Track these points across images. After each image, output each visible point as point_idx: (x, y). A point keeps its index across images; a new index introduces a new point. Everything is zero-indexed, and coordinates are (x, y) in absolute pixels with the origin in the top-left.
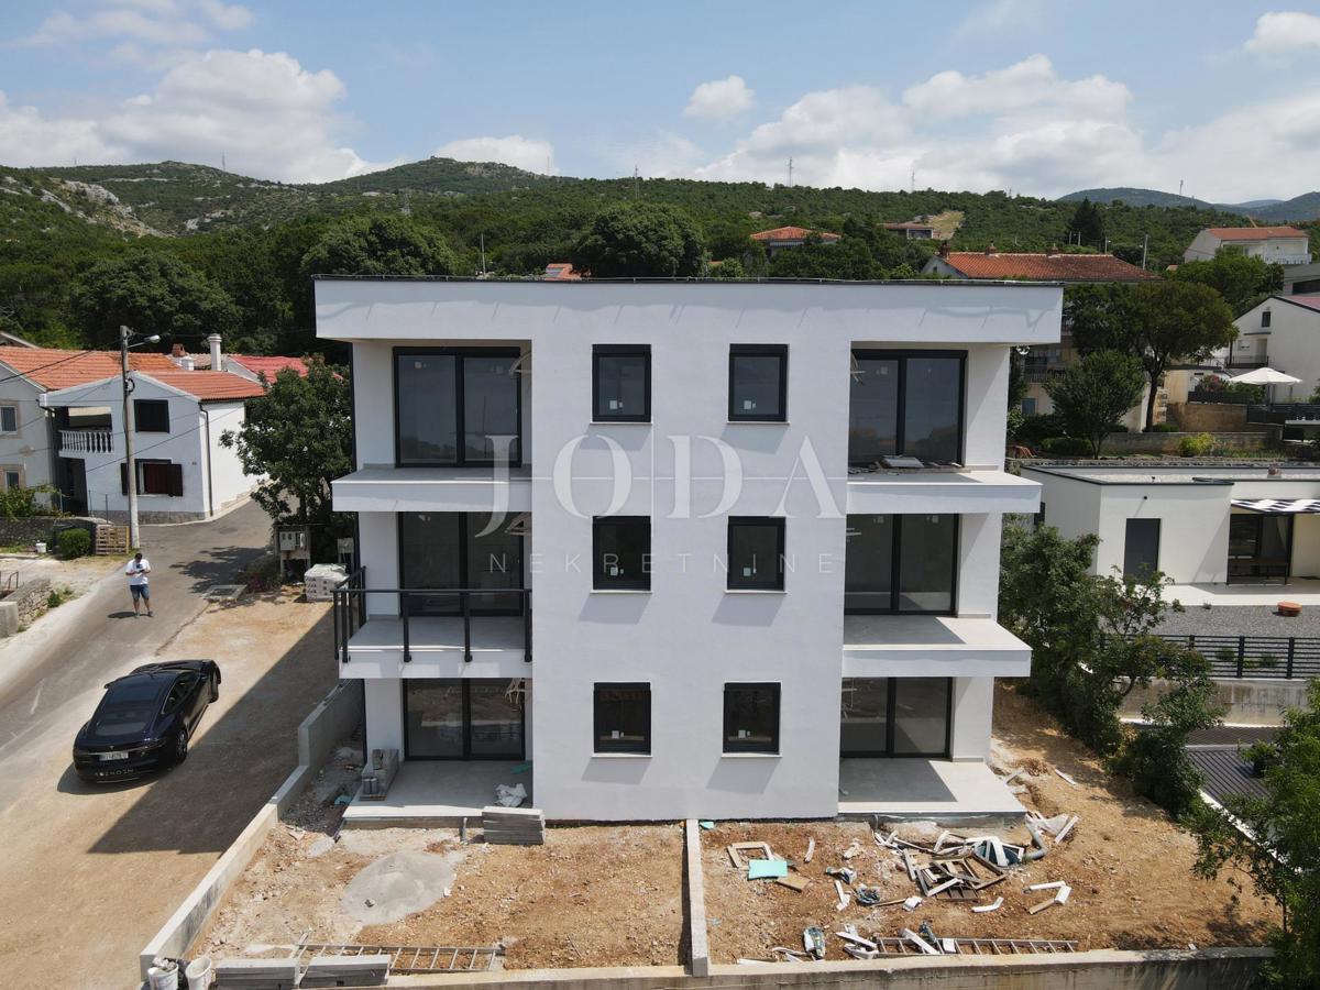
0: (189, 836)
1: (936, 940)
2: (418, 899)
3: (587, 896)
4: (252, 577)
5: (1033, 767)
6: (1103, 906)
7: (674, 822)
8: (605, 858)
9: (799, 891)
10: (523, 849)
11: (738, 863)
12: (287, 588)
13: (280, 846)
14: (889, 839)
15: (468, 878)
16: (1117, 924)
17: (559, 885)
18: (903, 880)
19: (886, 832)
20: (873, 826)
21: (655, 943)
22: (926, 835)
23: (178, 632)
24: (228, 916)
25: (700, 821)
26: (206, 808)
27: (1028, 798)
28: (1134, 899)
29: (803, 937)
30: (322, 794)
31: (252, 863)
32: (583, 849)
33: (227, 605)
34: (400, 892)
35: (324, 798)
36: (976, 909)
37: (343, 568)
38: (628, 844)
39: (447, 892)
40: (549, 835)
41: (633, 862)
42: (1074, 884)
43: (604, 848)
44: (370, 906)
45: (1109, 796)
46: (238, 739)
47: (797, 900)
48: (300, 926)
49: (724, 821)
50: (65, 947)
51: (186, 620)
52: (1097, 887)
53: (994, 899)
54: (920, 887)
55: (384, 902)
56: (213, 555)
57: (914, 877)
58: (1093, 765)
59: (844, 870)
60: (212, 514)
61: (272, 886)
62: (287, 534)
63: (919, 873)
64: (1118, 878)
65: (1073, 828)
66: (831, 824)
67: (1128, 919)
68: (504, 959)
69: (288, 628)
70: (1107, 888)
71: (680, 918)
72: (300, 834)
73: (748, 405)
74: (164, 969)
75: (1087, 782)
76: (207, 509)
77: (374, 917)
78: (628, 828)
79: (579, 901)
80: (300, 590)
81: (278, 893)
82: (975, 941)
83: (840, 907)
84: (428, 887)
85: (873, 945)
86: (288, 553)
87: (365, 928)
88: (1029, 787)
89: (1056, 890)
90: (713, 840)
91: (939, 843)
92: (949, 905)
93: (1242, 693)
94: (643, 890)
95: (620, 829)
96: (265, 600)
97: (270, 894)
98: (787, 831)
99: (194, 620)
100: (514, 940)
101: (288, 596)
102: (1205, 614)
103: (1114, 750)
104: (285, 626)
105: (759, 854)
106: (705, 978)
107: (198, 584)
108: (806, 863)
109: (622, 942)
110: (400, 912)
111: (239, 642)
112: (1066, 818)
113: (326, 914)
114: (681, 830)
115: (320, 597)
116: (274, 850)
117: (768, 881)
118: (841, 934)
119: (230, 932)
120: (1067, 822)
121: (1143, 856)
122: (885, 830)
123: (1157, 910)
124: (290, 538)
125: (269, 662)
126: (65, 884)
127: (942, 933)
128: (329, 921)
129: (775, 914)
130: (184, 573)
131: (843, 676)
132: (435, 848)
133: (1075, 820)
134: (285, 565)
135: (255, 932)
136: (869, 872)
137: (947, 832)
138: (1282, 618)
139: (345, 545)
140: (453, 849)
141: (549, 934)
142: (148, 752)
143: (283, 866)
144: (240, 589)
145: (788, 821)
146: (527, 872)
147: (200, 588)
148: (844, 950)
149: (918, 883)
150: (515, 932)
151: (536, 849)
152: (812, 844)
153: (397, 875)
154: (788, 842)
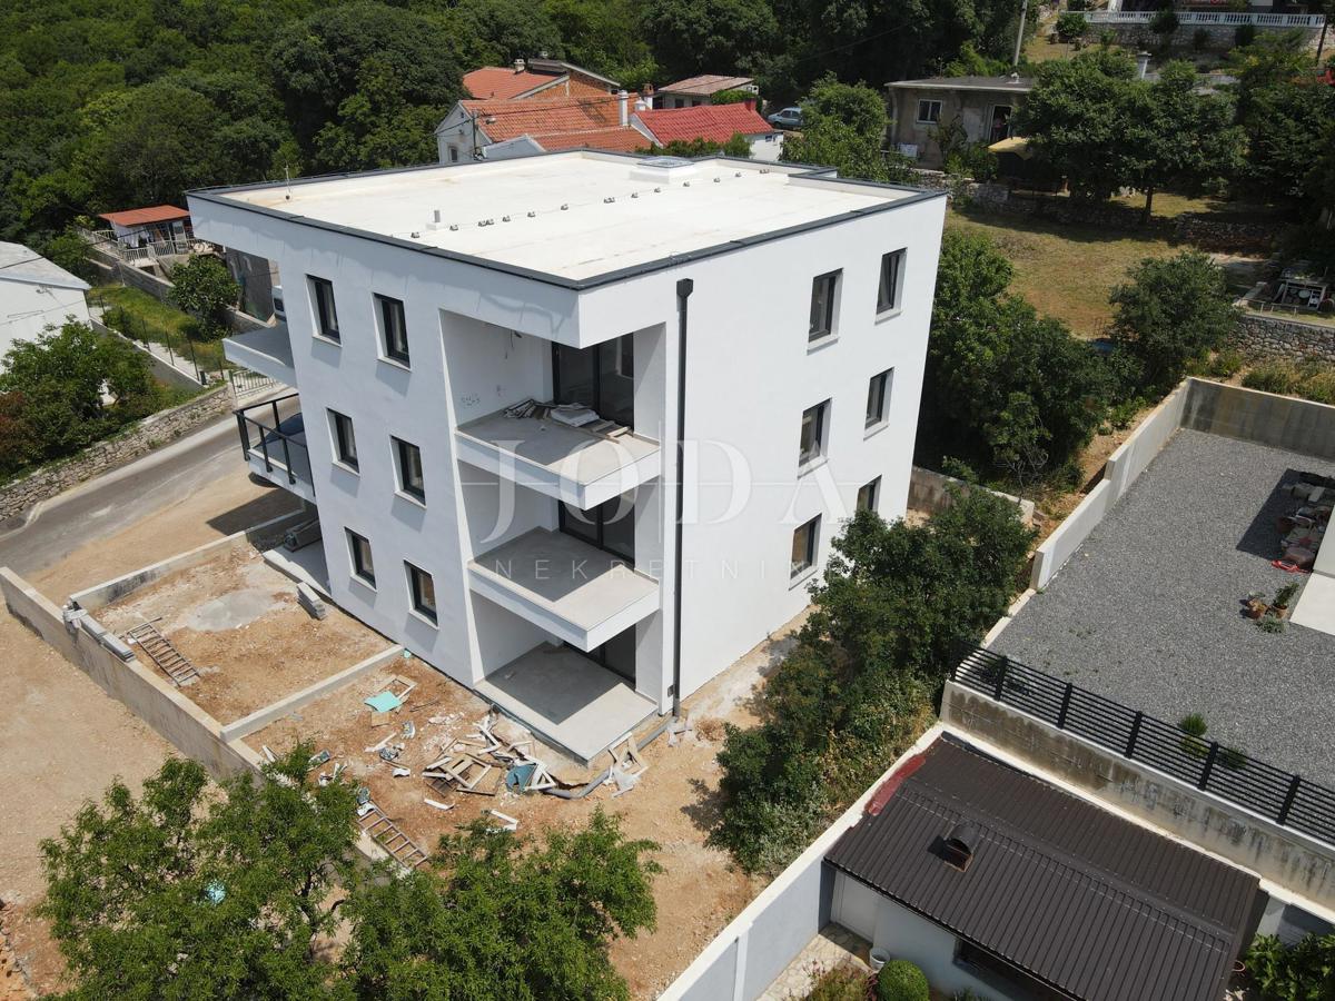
2: (221, 624)
8: (329, 648)
9: (370, 726)
10: (309, 619)
11: (379, 689)
13: (231, 559)
14: (489, 725)
15: (261, 622)
17: (287, 650)
18: (430, 756)
19: (495, 718)
20: (490, 711)
22: (511, 737)
25: (406, 649)
36: (429, 801)
38: (359, 642)
39: (237, 627)
43: (343, 640)
44: (200, 616)
47: (360, 730)
49: (420, 658)
53: (457, 802)
55: (208, 618)
57: (438, 758)
59: (415, 728)
68: (197, 679)
77: (194, 624)
78: (371, 634)
79: (277, 667)
82: (384, 817)
83: (368, 750)
84: (231, 618)
87: (186, 628)
90: (394, 666)
91: (511, 747)
95: (365, 630)
100: (217, 671)
105: (397, 690)
106: (227, 746)
113: (186, 611)
116: (227, 560)
118: (336, 764)
132: (279, 596)
136: (423, 738)
137: (529, 742)
140: (285, 601)
141: (233, 677)
145: (450, 677)
146: (287, 634)
150: (225, 667)
151: (316, 621)
153: (220, 604)
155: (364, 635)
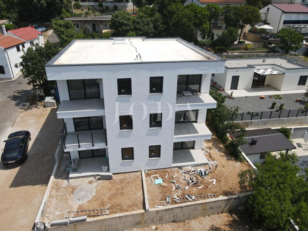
0: (34, 180)
1: (191, 197)
2: (89, 197)
3: (123, 192)
4: (30, 100)
5: (210, 148)
6: (222, 184)
7: (139, 171)
8: (126, 182)
9: (165, 187)
10: (109, 181)
11: (153, 180)
12: (40, 103)
13: (56, 185)
14: (182, 171)
15: (98, 190)
16: (224, 189)
17: (117, 190)
18: (185, 182)
19: (182, 169)
20: (179, 168)
21: (138, 203)
22: (189, 170)
23: (16, 119)
24: (49, 205)
25: (144, 170)
26: (36, 172)
27: (208, 156)
28: (227, 182)
29: (166, 198)
30: (62, 168)
31: (51, 191)
32: (121, 180)
33: (26, 110)
34: (85, 196)
35: (63, 170)
36: (198, 188)
37: (53, 98)
38: (130, 177)
39: (95, 194)
40: (114, 177)
41: (132, 182)
42: (217, 179)
43: (125, 179)
44: (79, 200)
45: (224, 155)
46: (39, 151)
47: (165, 189)
48: (65, 207)
49: (149, 170)
50: (14, 211)
51: (17, 115)
52: (220, 180)
53: (202, 185)
54: (188, 183)
55: (82, 199)
56: (18, 93)
57: (187, 181)
58: (222, 146)
59: (174, 181)
60: (14, 78)
61: (57, 196)
62: (37, 90)
63: (188, 181)
64: (225, 177)
65: (217, 164)
66: (171, 169)
67: (226, 187)
68: (109, 210)
69: (43, 116)
70: (222, 180)
71: (142, 197)
72: (60, 180)
73: (154, 89)
74: (40, 225)
75: (220, 151)
76: (12, 77)
77: (81, 203)
78: (130, 173)
79: (122, 194)
80: (43, 103)
81: (59, 198)
82: (198, 196)
83: (173, 190)
84: (91, 194)
85: (180, 199)
86: (39, 94)
87: (79, 205)
88: (209, 153)
89: (213, 181)
90: (148, 175)
91: (192, 171)
92: (193, 187)
93: (251, 123)
94: (134, 190)
95: (128, 174)
96: (35, 107)
97: (57, 198)
98: (162, 172)
99: (19, 115)
100: (110, 205)
101: (40, 106)
102: (246, 99)
103: (226, 143)
104: (42, 115)
105: (157, 178)
106: (149, 212)
107: (16, 103)
108: (166, 179)
109: (131, 203)
110: (86, 201)
111: (32, 121)
112: (216, 162)
113: (70, 203)
114: (141, 173)
115: (49, 106)
116: (55, 186)
117: (159, 185)
118: (173, 197)
119: (51, 209)
120: (216, 163)
121: (230, 171)
122: (181, 169)
123: (231, 184)
124: (38, 91)
125: (40, 127)
126: (9, 195)
127: (192, 195)
128: (71, 204)
129: (161, 193)
130: (12, 100)
131: (174, 142)
132: (90, 182)
133: (217, 162)
134: (38, 97)
135: (56, 209)
136: (178, 180)
137: (193, 168)
138: (261, 100)
139: (53, 91)
140: (94, 182)
141: (116, 203)
142: (19, 160)
143: (58, 190)
144: (28, 104)
145: (162, 169)
146: (110, 187)
147: (17, 105)
148: (174, 201)
149: (188, 182)
150: (110, 203)
151: (111, 180)
152: (167, 174)
153: (84, 193)
154: (162, 174)
155: (129, 175)
